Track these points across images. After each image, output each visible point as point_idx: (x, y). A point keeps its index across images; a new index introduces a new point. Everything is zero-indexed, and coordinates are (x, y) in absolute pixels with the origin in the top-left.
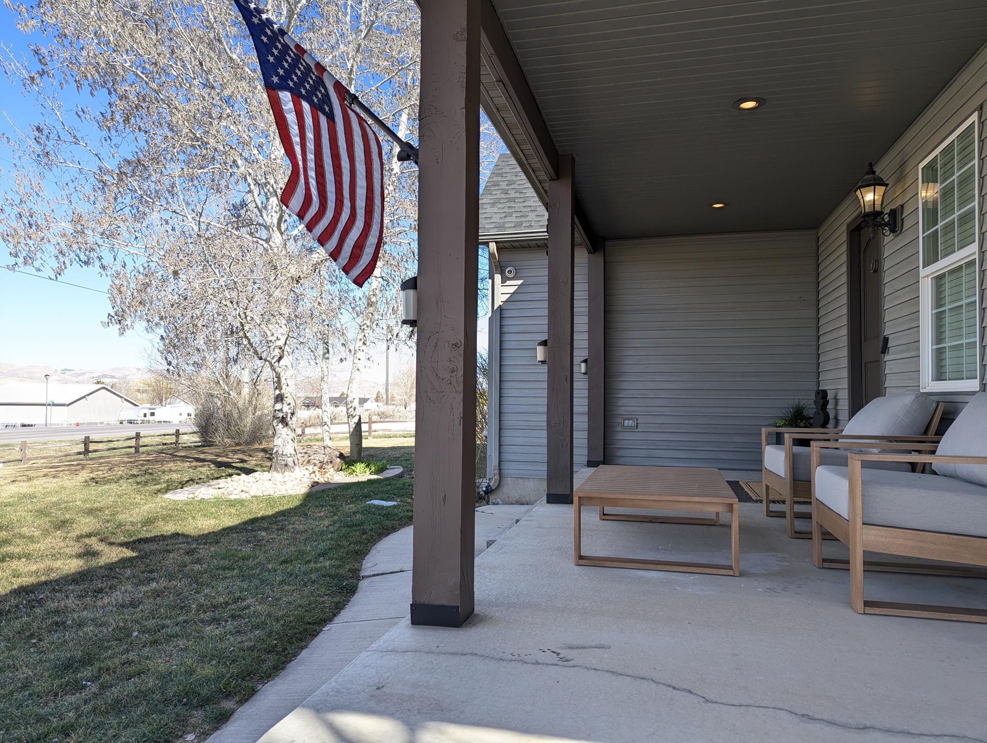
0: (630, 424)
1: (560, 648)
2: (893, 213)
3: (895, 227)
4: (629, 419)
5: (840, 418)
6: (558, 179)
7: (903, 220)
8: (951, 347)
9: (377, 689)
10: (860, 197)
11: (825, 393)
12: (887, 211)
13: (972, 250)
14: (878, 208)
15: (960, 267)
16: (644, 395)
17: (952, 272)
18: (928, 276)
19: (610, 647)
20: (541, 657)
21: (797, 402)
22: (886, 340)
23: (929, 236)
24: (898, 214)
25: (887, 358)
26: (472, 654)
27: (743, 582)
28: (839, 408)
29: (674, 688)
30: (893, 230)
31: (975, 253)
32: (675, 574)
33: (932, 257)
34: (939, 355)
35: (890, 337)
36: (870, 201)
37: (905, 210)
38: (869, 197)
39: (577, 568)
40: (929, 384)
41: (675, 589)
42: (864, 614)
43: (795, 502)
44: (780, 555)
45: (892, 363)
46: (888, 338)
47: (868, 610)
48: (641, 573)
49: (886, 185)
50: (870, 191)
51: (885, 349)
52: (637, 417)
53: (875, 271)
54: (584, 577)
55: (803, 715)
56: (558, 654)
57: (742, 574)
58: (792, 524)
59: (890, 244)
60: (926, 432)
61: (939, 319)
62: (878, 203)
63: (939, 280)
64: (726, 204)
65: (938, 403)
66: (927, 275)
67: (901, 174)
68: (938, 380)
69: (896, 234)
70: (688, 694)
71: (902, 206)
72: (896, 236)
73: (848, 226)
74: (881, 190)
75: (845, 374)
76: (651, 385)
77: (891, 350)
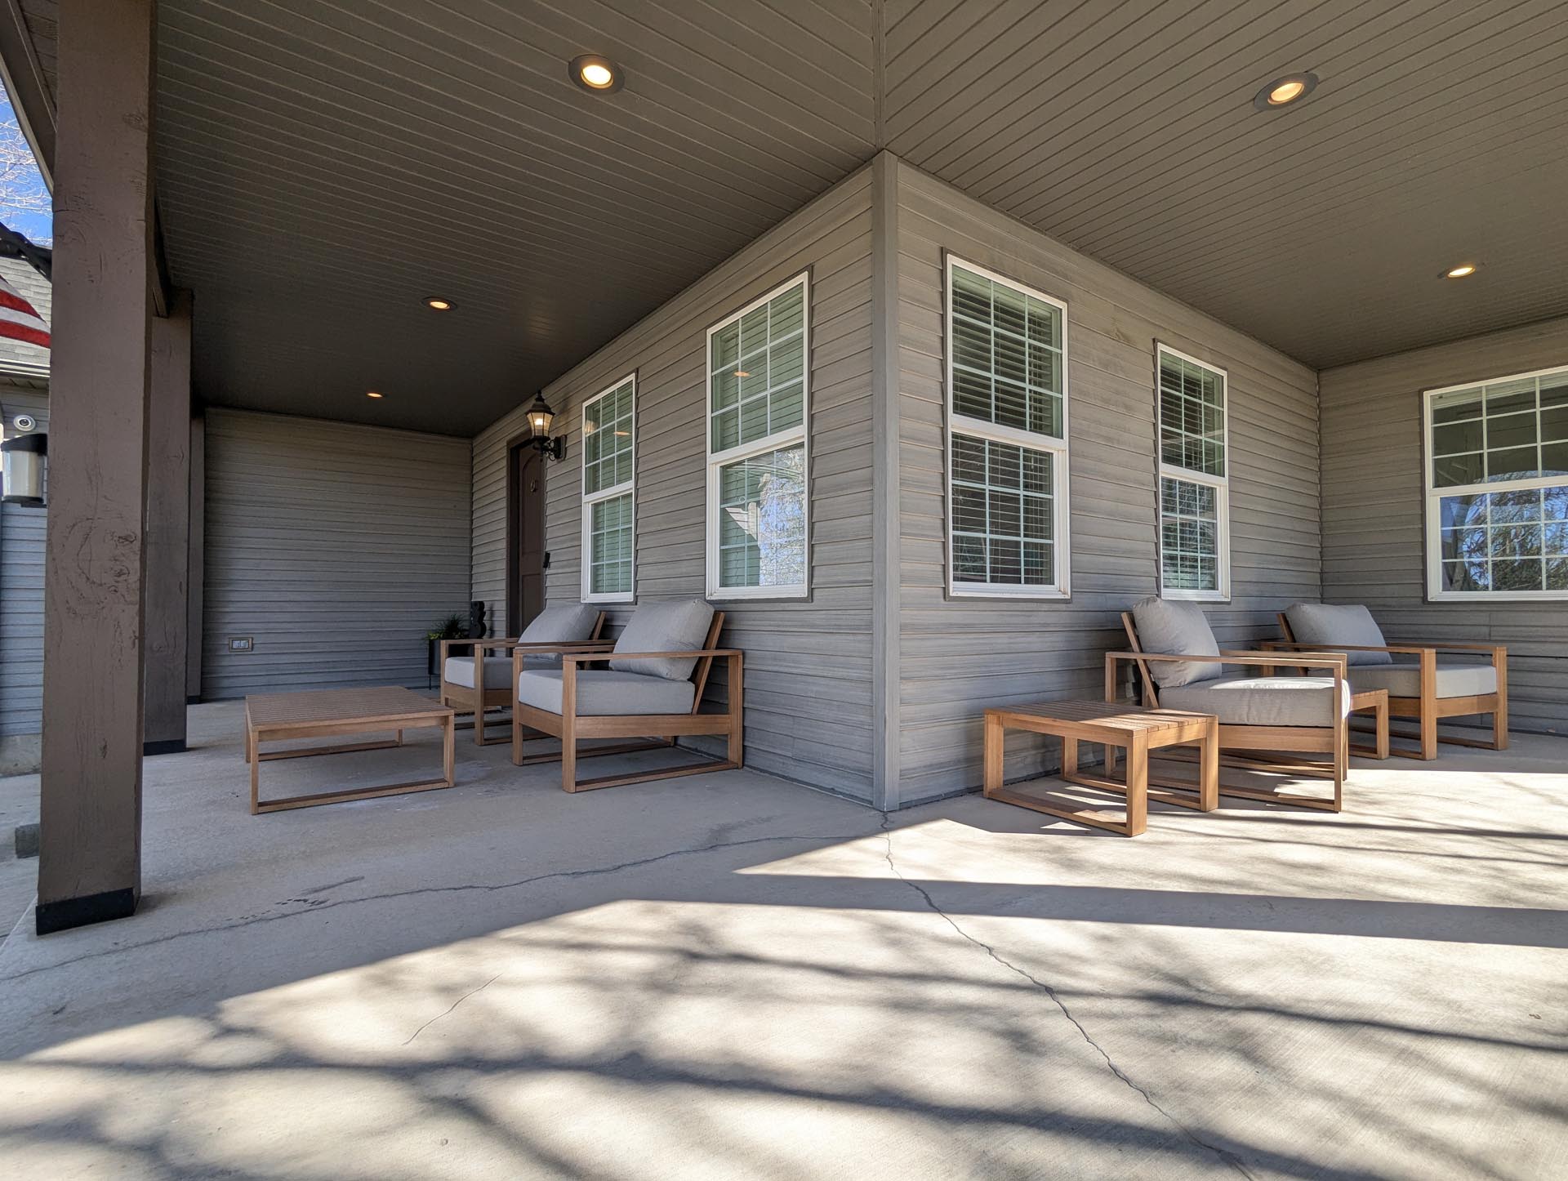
0: (242, 645)
1: (303, 894)
2: (558, 440)
3: (560, 454)
4: (241, 639)
5: (495, 629)
6: (168, 318)
7: (566, 448)
8: (607, 564)
9: (54, 1014)
10: (531, 421)
11: (481, 604)
12: (552, 438)
13: (629, 486)
14: (546, 434)
15: (618, 499)
16: (264, 608)
17: (609, 501)
18: (589, 502)
19: (363, 878)
20: (285, 909)
21: (453, 613)
22: (548, 555)
23: (590, 467)
24: (563, 442)
25: (548, 572)
26: (180, 935)
27: (461, 791)
28: (494, 619)
29: (455, 889)
30: (557, 457)
31: (631, 489)
32: (386, 798)
33: (593, 487)
34: (596, 571)
35: (552, 553)
36: (540, 426)
37: (568, 440)
38: (539, 421)
39: (256, 818)
40: (589, 597)
41: (396, 812)
42: (576, 792)
43: (486, 712)
44: (480, 762)
45: (553, 578)
46: (549, 554)
47: (580, 788)
48: (345, 805)
49: (553, 414)
50: (540, 417)
51: (547, 564)
52: (251, 636)
53: (535, 491)
54: (276, 824)
55: (573, 873)
56: (305, 901)
57: (456, 785)
58: (482, 732)
59: (553, 470)
60: (591, 637)
61: (596, 539)
62: (547, 428)
63: (597, 507)
64: (384, 396)
65: (601, 612)
66: (588, 500)
67: (565, 410)
68: (594, 592)
69: (560, 460)
70: (470, 890)
71: (566, 436)
72: (559, 462)
73: (509, 443)
74: (549, 417)
75: (503, 585)
76: (275, 596)
77: (552, 565)
